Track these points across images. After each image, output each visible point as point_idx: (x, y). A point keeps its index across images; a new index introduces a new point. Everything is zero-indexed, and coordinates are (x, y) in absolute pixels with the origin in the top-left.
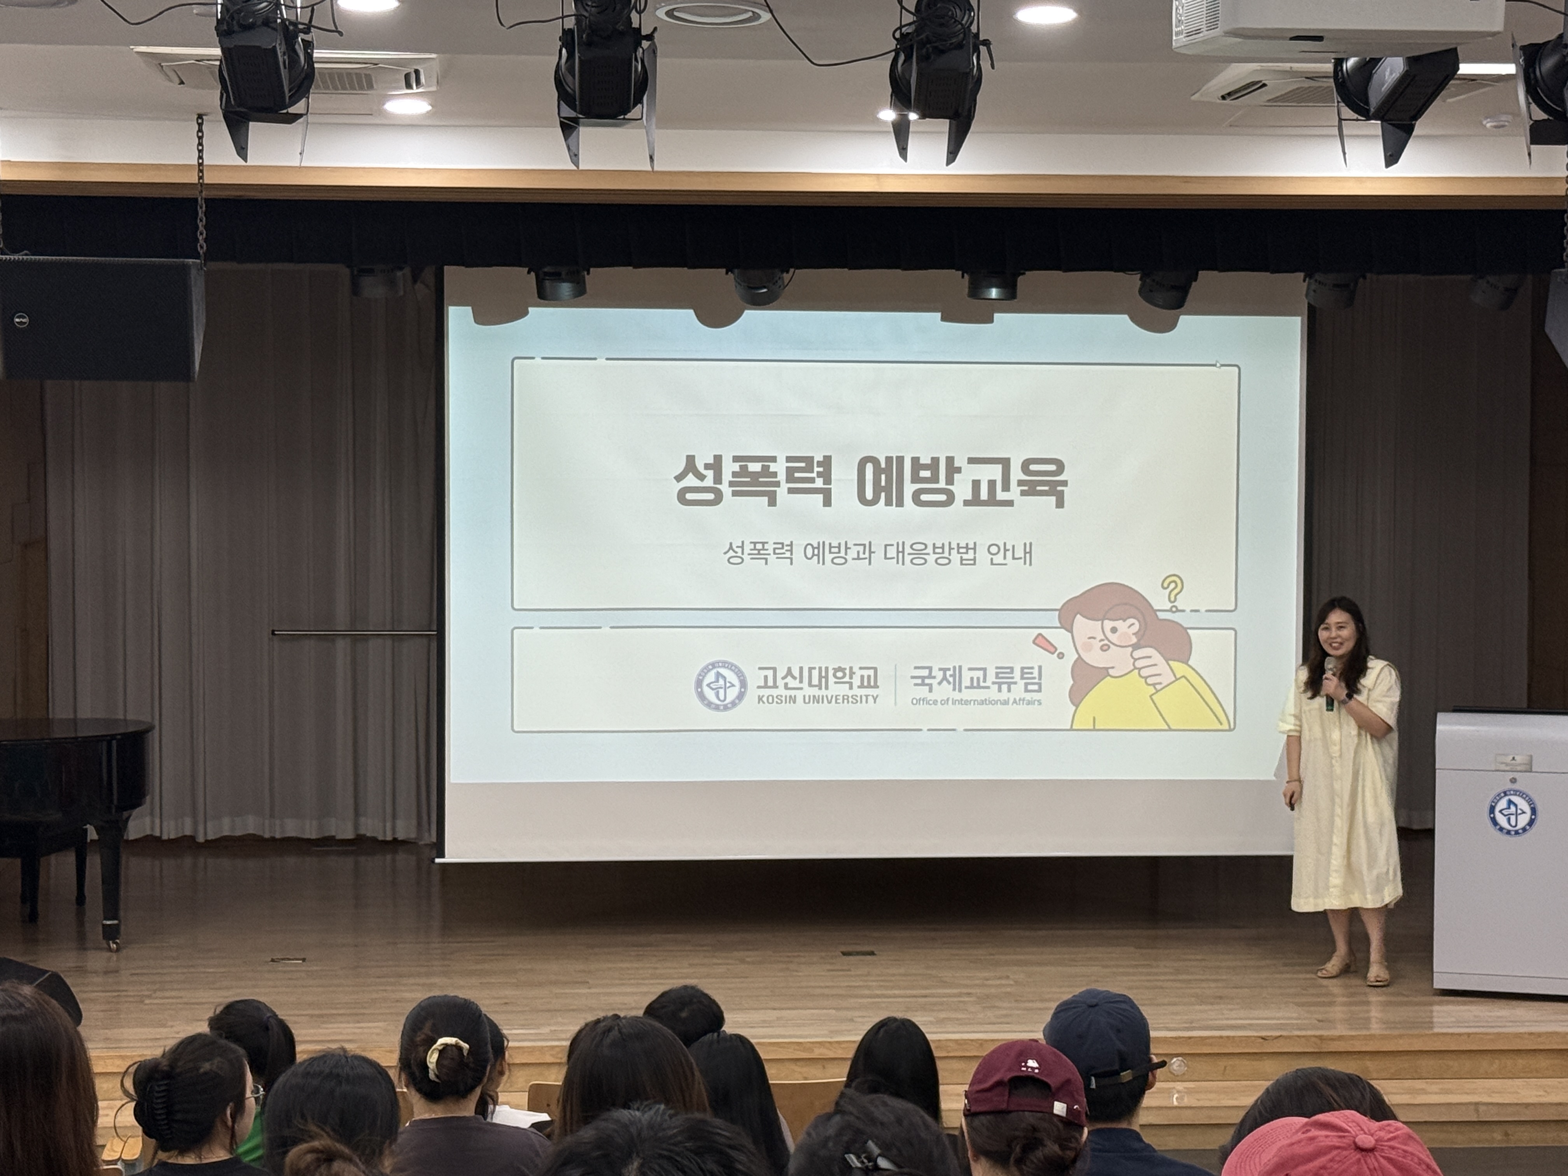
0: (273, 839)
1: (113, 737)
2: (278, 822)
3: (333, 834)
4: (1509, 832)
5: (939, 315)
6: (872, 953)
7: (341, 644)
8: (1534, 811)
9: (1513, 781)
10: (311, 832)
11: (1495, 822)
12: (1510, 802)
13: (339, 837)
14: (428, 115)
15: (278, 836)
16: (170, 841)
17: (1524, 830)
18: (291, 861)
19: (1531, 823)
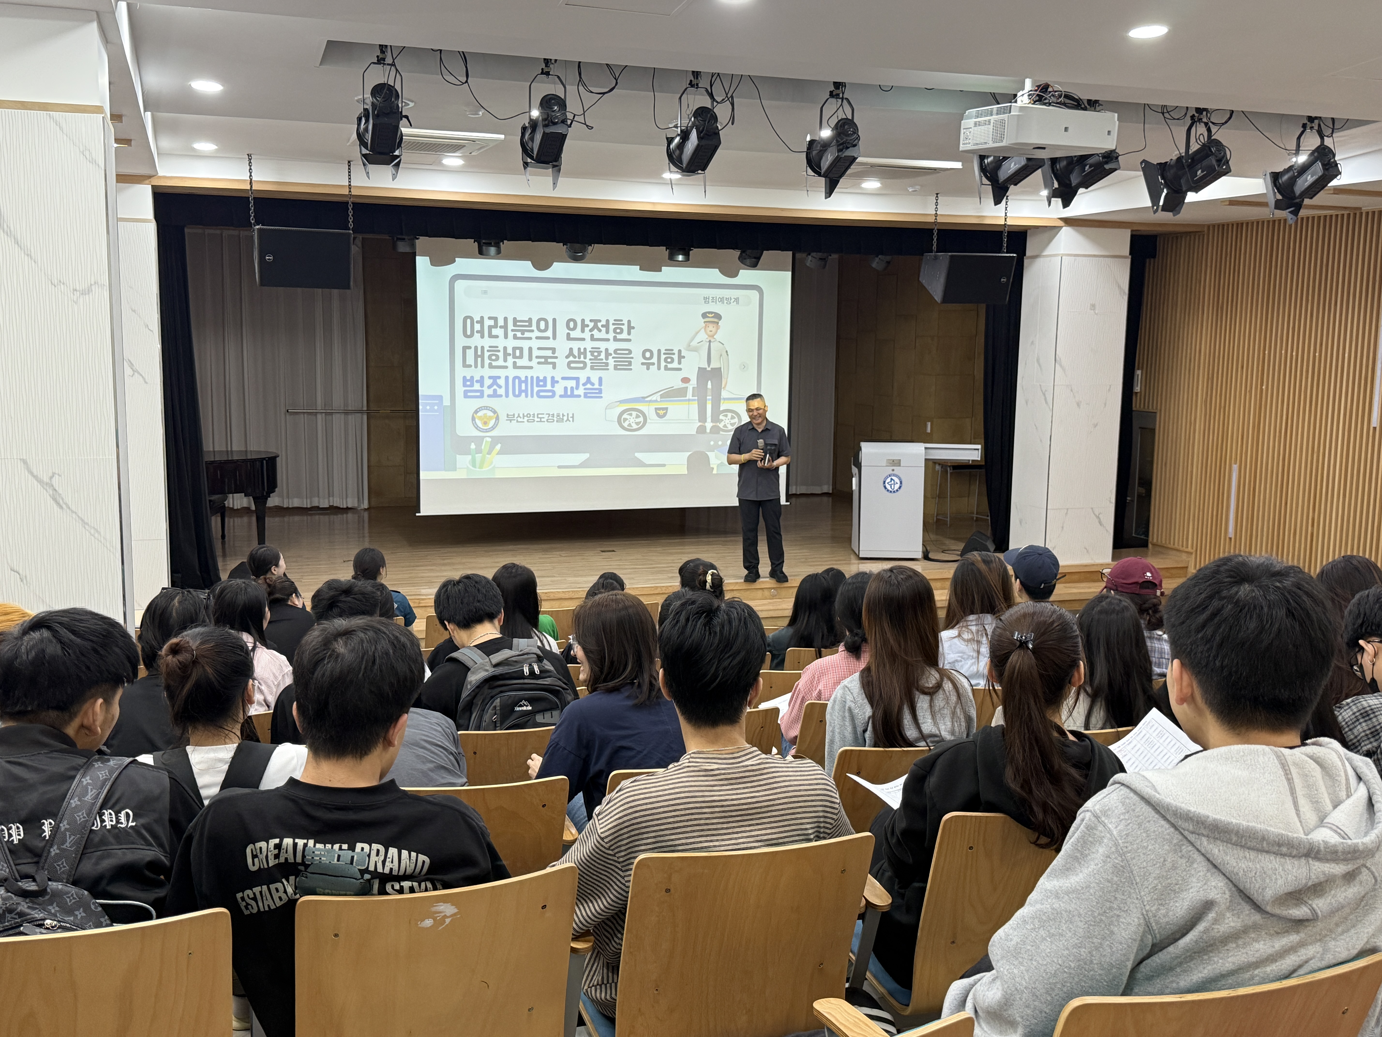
0: (288, 508)
1: (264, 459)
2: (290, 500)
3: (317, 505)
5: (639, 267)
6: (613, 551)
7: (319, 416)
8: (901, 483)
9: (893, 470)
10: (306, 504)
11: (885, 487)
12: (892, 479)
13: (321, 506)
14: (463, 166)
15: (290, 507)
16: (238, 509)
18: (297, 518)
19: (900, 487)
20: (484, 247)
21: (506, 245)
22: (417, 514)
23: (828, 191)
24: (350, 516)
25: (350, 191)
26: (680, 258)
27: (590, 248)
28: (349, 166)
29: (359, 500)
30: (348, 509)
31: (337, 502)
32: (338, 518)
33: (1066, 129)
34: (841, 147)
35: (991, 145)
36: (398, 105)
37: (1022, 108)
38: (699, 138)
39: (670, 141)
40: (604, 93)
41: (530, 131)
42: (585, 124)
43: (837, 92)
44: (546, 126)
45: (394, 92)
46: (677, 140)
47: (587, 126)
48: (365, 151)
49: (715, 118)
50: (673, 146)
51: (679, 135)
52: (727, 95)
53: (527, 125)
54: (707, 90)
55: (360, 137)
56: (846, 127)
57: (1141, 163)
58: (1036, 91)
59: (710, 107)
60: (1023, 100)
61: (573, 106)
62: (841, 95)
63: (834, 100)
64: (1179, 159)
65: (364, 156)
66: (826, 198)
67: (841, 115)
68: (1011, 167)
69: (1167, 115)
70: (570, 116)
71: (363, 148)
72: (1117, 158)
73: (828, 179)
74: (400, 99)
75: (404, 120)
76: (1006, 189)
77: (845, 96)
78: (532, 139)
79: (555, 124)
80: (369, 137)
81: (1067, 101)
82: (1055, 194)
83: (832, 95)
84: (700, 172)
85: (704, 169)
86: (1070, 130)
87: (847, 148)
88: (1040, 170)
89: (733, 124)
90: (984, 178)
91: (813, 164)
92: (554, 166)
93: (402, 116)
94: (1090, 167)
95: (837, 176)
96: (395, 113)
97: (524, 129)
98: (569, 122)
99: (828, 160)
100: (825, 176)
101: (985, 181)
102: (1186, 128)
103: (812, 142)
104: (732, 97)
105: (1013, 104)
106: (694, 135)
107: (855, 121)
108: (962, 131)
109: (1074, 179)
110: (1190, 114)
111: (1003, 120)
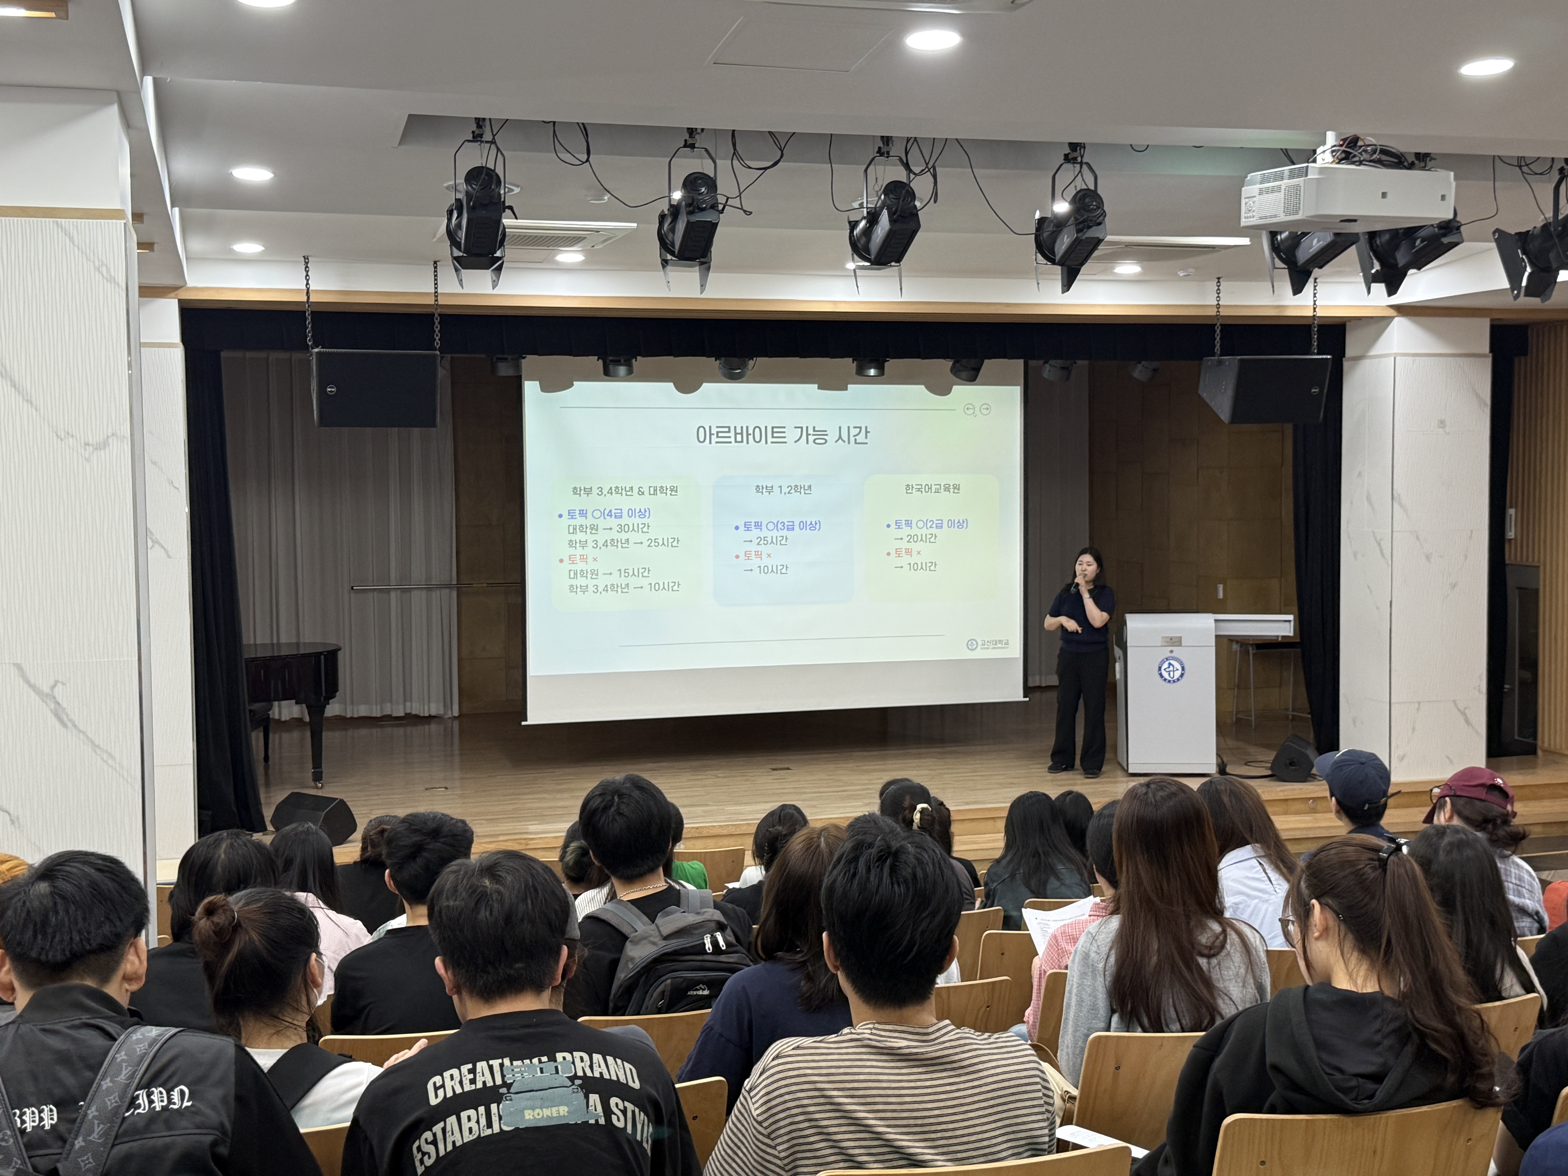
0: (352, 718)
1: (321, 653)
2: (355, 708)
3: (389, 713)
4: (1169, 681)
6: (788, 769)
7: (393, 594)
8: (1183, 669)
9: (1172, 652)
10: (377, 713)
11: (1161, 675)
12: (1170, 664)
13: (394, 715)
14: (583, 263)
15: (355, 716)
16: (285, 722)
17: (1178, 680)
18: (363, 732)
19: (1182, 675)
20: (611, 367)
21: (640, 362)
22: (523, 723)
23: (1065, 283)
24: (434, 727)
25: (436, 300)
26: (872, 372)
27: (751, 363)
28: (435, 267)
29: (445, 706)
30: (430, 718)
31: (416, 708)
32: (416, 731)
33: (1384, 195)
34: (1081, 226)
35: (1283, 218)
36: (500, 194)
37: (1322, 170)
38: (892, 221)
39: (853, 225)
40: (766, 169)
41: (669, 220)
42: (742, 209)
43: (1074, 155)
44: (690, 213)
45: (495, 178)
46: (863, 224)
47: (745, 211)
48: (457, 253)
49: (912, 195)
50: (857, 232)
51: (864, 218)
52: (927, 164)
53: (666, 212)
54: (901, 160)
55: (451, 234)
56: (1087, 200)
57: (1494, 233)
58: (1341, 146)
59: (905, 180)
60: (1324, 157)
61: (725, 187)
62: (1079, 159)
63: (1069, 166)
64: (1545, 227)
65: (457, 259)
66: (1063, 292)
67: (1080, 185)
68: (1314, 244)
69: (1525, 169)
70: (721, 200)
71: (454, 249)
72: (1458, 228)
73: (1065, 268)
74: (503, 184)
75: (508, 211)
76: (1308, 274)
77: (1085, 160)
78: (673, 230)
79: (702, 210)
80: (462, 235)
81: (1384, 158)
82: (1376, 278)
83: (1067, 159)
84: (893, 264)
85: (899, 260)
86: (1389, 196)
87: (1089, 227)
88: (1354, 246)
89: (935, 202)
90: (1277, 260)
91: (1045, 248)
92: (702, 263)
93: (505, 208)
94: (1422, 242)
95: (1077, 263)
96: (496, 204)
97: (662, 217)
98: (720, 207)
99: (1064, 242)
100: (1060, 263)
101: (1279, 263)
102: (1554, 185)
103: (1041, 221)
104: (934, 167)
105: (1310, 165)
106: (884, 217)
107: (1099, 192)
108: (1243, 201)
109: (1401, 258)
110: (1557, 166)
111: (1298, 186)
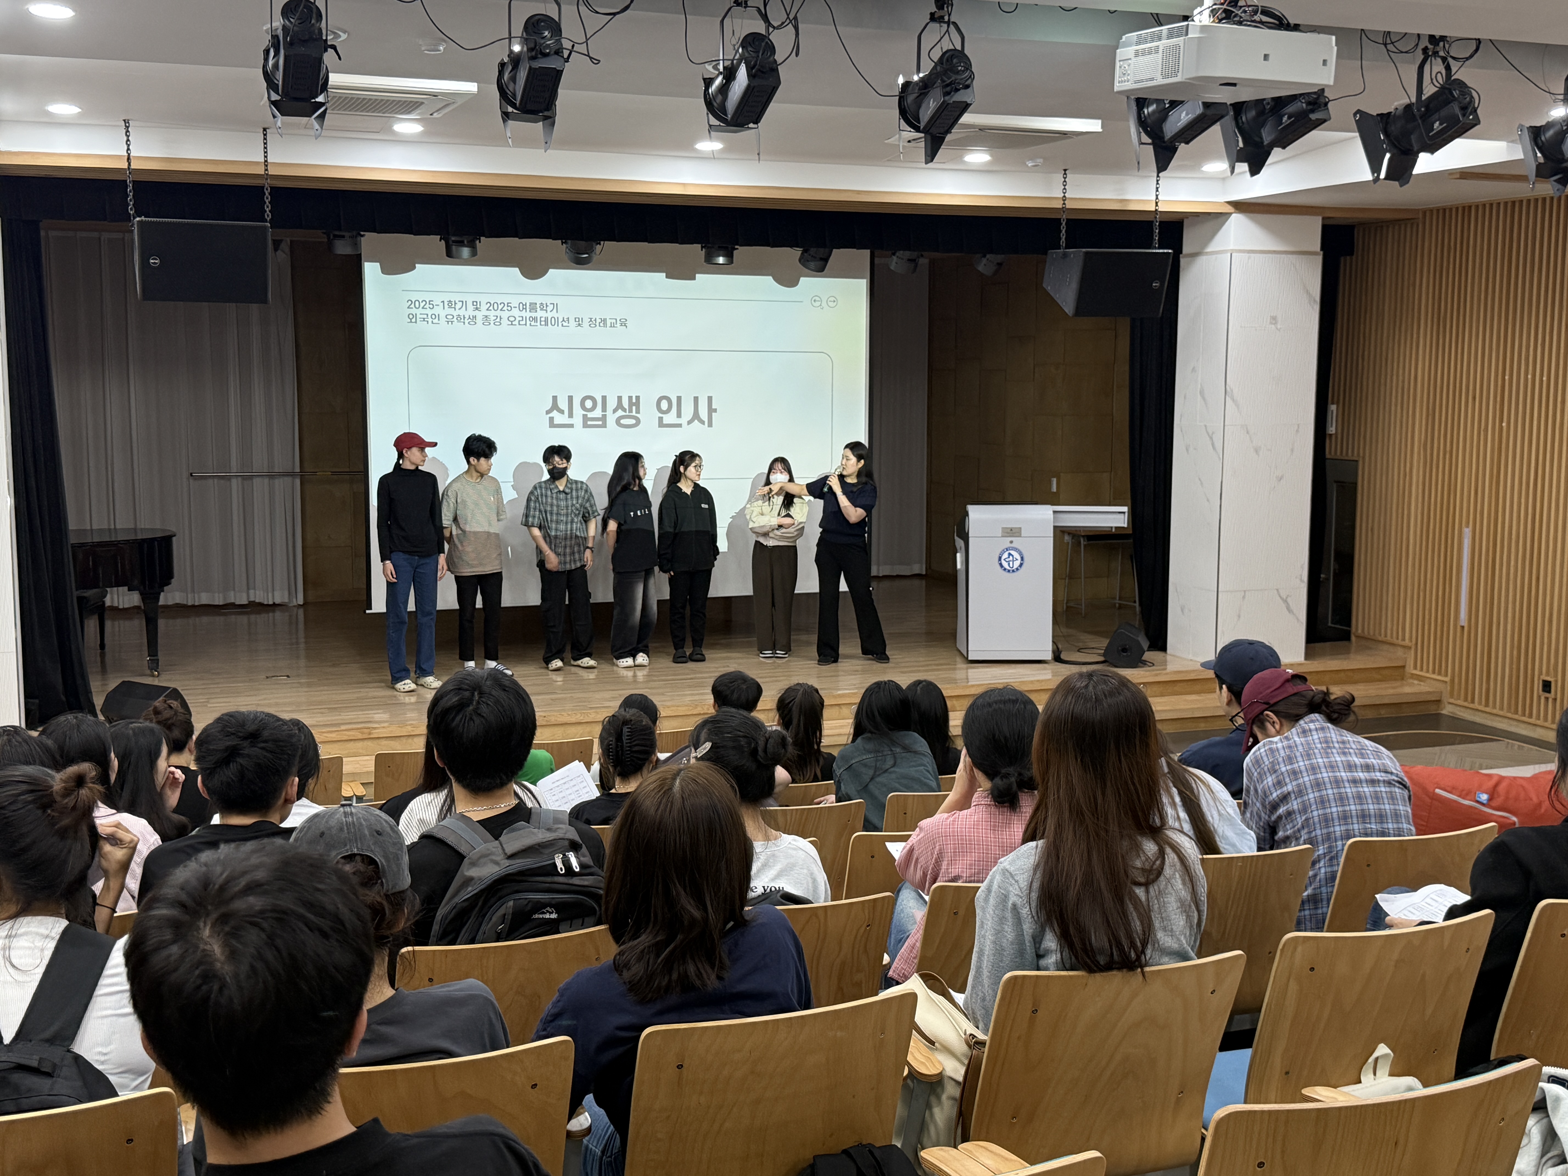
0: (193, 606)
1: (155, 539)
2: (196, 595)
3: (233, 601)
4: (1009, 571)
5: (664, 274)
7: (234, 482)
8: (1022, 559)
9: (1011, 542)
10: (218, 600)
12: (1010, 554)
13: (237, 603)
14: (423, 134)
15: (196, 604)
16: (123, 609)
17: (1017, 569)
18: (205, 620)
19: (1021, 565)
20: (454, 247)
21: (485, 244)
22: (368, 612)
23: (929, 152)
24: (278, 614)
25: (266, 170)
26: (721, 260)
27: (599, 248)
28: (265, 135)
29: (289, 594)
30: (275, 606)
31: (260, 596)
32: (260, 619)
33: (1266, 57)
34: (948, 89)
35: (1160, 81)
36: (320, 30)
37: (1204, 28)
38: (750, 75)
39: (708, 82)
40: (614, 14)
41: (510, 68)
42: (588, 56)
43: (940, 13)
44: (533, 58)
45: (315, 10)
46: (718, 81)
47: (591, 58)
48: (275, 97)
49: (772, 49)
50: (713, 89)
51: (721, 73)
52: (788, 15)
53: (506, 60)
54: (759, 10)
55: (268, 77)
56: (955, 61)
57: (1355, 115)
58: (1222, 4)
59: (764, 32)
60: (1202, 17)
61: (571, 32)
62: (946, 18)
63: (935, 26)
64: (1408, 107)
65: (274, 103)
66: (926, 163)
67: (946, 45)
68: (1182, 118)
69: (1390, 47)
70: (566, 44)
71: (272, 93)
72: (1326, 104)
73: (929, 137)
74: (324, 21)
75: (331, 51)
76: (1174, 150)
77: (952, 20)
78: (513, 79)
79: (546, 55)
80: (280, 75)
81: (1265, 19)
82: (1241, 156)
83: (933, 18)
84: (751, 125)
85: (757, 122)
86: (1271, 58)
87: (957, 90)
88: (1218, 123)
89: (797, 55)
90: (1143, 134)
91: (909, 116)
92: (546, 118)
93: (326, 46)
94: (1289, 118)
95: (942, 131)
96: (316, 40)
97: (502, 65)
98: (566, 53)
99: (929, 108)
100: (925, 131)
101: (1146, 139)
102: (1417, 66)
103: (906, 85)
104: (795, 18)
105: (1191, 23)
106: (742, 73)
107: (966, 52)
108: (1118, 64)
109: (1267, 136)
110: (1422, 46)
111: (1177, 47)
